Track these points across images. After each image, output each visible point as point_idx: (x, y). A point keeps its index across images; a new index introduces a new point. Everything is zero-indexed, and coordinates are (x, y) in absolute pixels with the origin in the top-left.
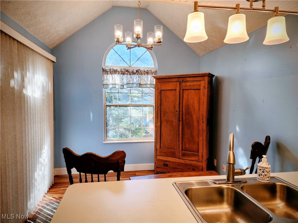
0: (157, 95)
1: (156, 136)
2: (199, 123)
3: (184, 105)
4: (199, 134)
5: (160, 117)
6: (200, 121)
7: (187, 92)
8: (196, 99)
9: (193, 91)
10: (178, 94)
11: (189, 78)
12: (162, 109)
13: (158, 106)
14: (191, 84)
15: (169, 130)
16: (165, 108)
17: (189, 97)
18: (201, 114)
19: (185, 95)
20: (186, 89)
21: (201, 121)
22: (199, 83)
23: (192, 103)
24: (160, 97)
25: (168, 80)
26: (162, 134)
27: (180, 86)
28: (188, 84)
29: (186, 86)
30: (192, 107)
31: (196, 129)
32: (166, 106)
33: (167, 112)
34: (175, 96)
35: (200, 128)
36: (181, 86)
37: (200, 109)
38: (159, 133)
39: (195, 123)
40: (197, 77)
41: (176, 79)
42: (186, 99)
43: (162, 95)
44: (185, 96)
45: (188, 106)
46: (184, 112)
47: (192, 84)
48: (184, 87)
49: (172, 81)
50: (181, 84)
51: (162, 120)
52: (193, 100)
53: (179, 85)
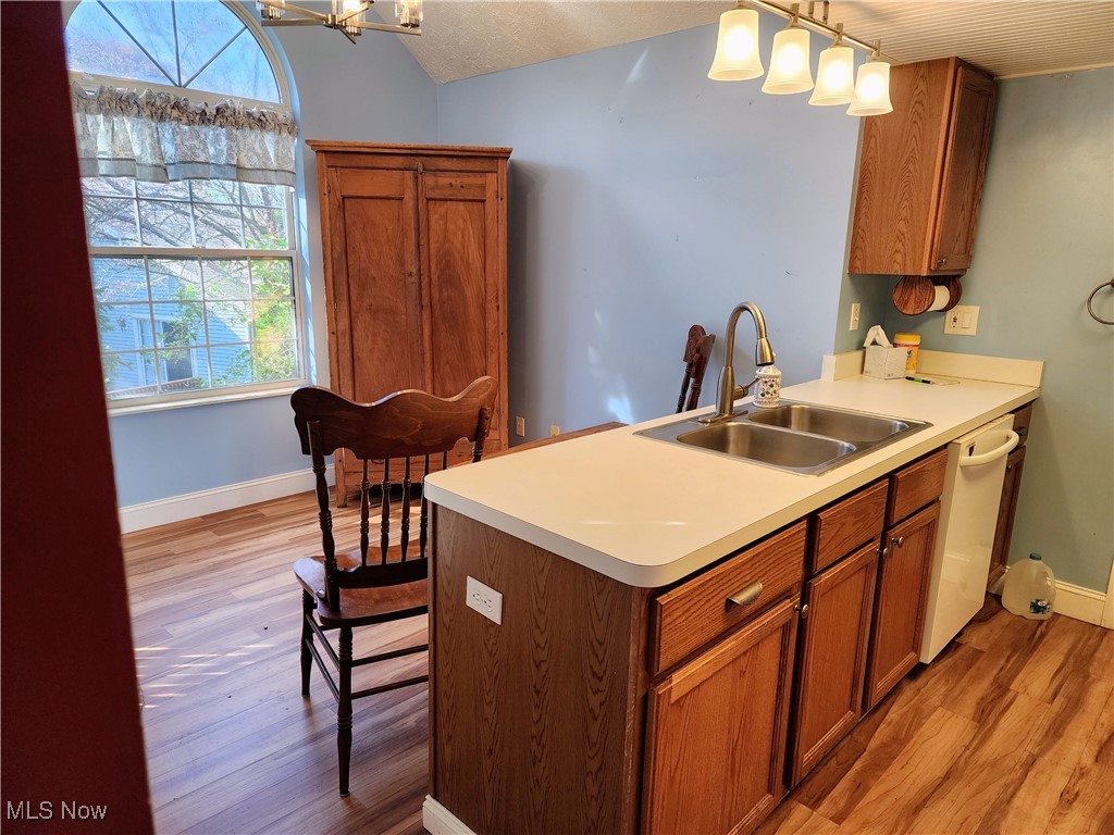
0: (327, 212)
1: (335, 365)
2: (485, 310)
3: (433, 252)
4: (485, 345)
5: (345, 297)
6: (489, 306)
7: (443, 208)
8: (471, 232)
9: (461, 206)
10: (411, 213)
11: (443, 159)
12: (350, 269)
13: (335, 255)
14: (453, 183)
15: (385, 340)
16: (363, 265)
17: (451, 227)
18: (490, 281)
19: (433, 218)
20: (438, 197)
21: (491, 306)
22: (479, 180)
23: (459, 245)
24: (339, 224)
25: (370, 161)
26: (359, 359)
27: (417, 185)
28: (444, 180)
29: (437, 187)
30: (462, 258)
31: (476, 332)
32: (369, 257)
33: (374, 279)
34: (398, 220)
35: (491, 326)
36: (420, 188)
37: (488, 266)
38: (348, 354)
39: (473, 313)
40: (472, 160)
41: (401, 159)
42: (439, 232)
43: (346, 214)
44: (436, 224)
45: (448, 258)
46: (435, 278)
47: (457, 182)
48: (432, 189)
49: (384, 166)
50: (420, 179)
51: (354, 307)
52: (463, 236)
53: (410, 183)
